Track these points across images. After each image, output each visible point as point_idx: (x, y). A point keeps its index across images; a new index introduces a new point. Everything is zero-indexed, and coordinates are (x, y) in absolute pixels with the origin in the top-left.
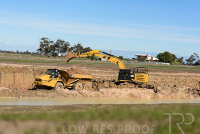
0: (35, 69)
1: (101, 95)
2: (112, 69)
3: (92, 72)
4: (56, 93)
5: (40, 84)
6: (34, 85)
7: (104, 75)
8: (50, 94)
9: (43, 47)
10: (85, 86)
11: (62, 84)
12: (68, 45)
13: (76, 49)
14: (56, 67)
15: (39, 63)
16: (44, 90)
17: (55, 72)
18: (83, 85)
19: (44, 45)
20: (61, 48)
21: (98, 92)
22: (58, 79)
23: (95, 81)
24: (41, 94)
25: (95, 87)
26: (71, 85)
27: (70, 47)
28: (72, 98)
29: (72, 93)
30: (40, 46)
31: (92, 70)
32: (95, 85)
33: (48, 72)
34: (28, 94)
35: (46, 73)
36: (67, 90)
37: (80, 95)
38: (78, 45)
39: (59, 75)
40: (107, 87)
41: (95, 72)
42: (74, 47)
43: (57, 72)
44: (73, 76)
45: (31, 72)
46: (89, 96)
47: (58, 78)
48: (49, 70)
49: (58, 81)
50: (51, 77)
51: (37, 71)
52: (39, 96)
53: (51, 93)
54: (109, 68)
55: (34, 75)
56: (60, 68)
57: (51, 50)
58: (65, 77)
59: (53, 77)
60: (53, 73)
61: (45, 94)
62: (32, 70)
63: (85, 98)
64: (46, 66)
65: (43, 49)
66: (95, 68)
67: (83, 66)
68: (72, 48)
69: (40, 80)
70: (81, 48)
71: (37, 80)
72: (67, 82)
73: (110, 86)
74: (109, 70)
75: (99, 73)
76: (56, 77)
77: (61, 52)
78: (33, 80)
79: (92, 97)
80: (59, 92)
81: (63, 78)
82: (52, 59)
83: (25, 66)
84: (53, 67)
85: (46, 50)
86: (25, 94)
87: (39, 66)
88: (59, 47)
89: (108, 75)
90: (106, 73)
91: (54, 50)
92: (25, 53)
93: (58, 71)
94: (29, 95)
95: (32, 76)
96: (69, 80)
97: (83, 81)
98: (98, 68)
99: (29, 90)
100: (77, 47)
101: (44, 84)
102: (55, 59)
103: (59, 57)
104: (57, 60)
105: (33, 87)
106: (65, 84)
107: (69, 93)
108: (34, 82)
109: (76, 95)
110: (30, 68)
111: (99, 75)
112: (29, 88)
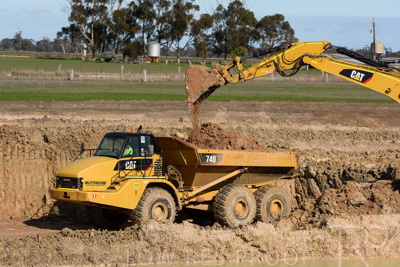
0: (53, 132)
2: (381, 118)
3: (297, 135)
4: (143, 243)
5: (73, 198)
6: (50, 201)
7: (345, 147)
8: (117, 247)
9: (82, 21)
10: (266, 198)
11: (166, 195)
12: (189, 6)
13: (222, 22)
14: (140, 116)
16: (93, 232)
17: (138, 146)
18: (259, 193)
19: (89, 12)
20: (161, 20)
22: (150, 176)
23: (308, 175)
24: (80, 248)
25: (309, 204)
26: (208, 197)
27: (197, 16)
29: (212, 238)
30: (73, 17)
31: (295, 127)
32: (311, 193)
33: (108, 144)
34: (26, 252)
35: (100, 152)
36: (188, 229)
37: (246, 246)
38: (231, 7)
39: (156, 158)
40: (359, 205)
41: (309, 136)
42: (217, 17)
43: (145, 146)
44: (212, 160)
45: (35, 147)
47: (150, 172)
48: (112, 136)
49: (151, 185)
50: (121, 167)
52: (70, 258)
53: (121, 245)
54: (365, 113)
55: (51, 158)
57: (119, 29)
58: (179, 166)
59: (130, 166)
60: (129, 150)
61: (95, 248)
62: (38, 138)
64: (99, 117)
65: (85, 30)
66: (307, 116)
67: (254, 108)
68: (206, 21)
69: (75, 182)
70: (247, 17)
71: (61, 181)
72: (188, 186)
73: (372, 199)
74: (367, 120)
75: (324, 136)
76: (142, 165)
77: (159, 38)
78: (47, 182)
80: (156, 239)
81: (171, 170)
82: (120, 74)
83: (9, 117)
84: (130, 122)
85: (98, 29)
86: (15, 254)
87: (67, 117)
88: (152, 15)
89: (362, 147)
90: (354, 136)
91: (132, 28)
92: (6, 44)
93: (152, 139)
94: (32, 255)
95: (42, 162)
96: (198, 176)
97: (258, 177)
98: (318, 116)
100: (226, 14)
101: (90, 198)
102: (137, 76)
103: (153, 58)
104: (146, 77)
105: (47, 210)
106: (179, 195)
107: (197, 240)
108: (51, 192)
109: (228, 246)
110: (32, 130)
111: (325, 148)
112: (30, 215)
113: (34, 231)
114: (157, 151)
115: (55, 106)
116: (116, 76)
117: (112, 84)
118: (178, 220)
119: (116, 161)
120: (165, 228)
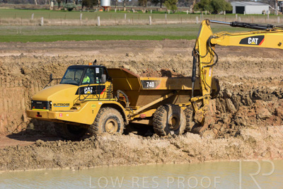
0: (28, 66)
1: (247, 148)
4: (99, 151)
5: (44, 117)
6: (26, 119)
7: (254, 74)
8: (78, 154)
11: (116, 113)
14: (95, 53)
15: (38, 45)
16: (60, 142)
21: (235, 142)
22: (104, 98)
23: (226, 96)
24: (50, 155)
26: (149, 114)
28: (153, 164)
29: (152, 146)
32: (228, 110)
33: (71, 75)
34: (8, 159)
35: (65, 81)
36: (134, 140)
37: (178, 152)
39: (108, 84)
40: (265, 118)
41: (226, 66)
43: (99, 76)
44: (151, 86)
45: (15, 78)
46: (206, 153)
47: (104, 95)
48: (74, 68)
49: (104, 106)
50: (80, 92)
51: (36, 73)
52: (42, 163)
53: (82, 151)
55: (27, 86)
56: (109, 59)
58: (126, 91)
59: (88, 91)
60: (87, 79)
61: (62, 156)
62: (16, 71)
63: (194, 161)
64: (63, 54)
66: (224, 50)
67: (183, 45)
69: (45, 104)
71: (36, 104)
72: (133, 106)
73: (276, 113)
74: (271, 53)
75: (238, 66)
76: (97, 90)
78: (24, 105)
79: (217, 157)
80: (109, 147)
81: (120, 93)
82: (80, 20)
84: (88, 57)
87: (39, 54)
89: (267, 73)
90: (261, 65)
93: (104, 70)
94: (13, 161)
95: (20, 89)
96: (141, 98)
98: (233, 50)
99: (13, 136)
101: (58, 116)
102: (93, 22)
103: (105, 7)
104: (99, 22)
105: (25, 126)
106: (127, 113)
107: (141, 147)
108: (27, 112)
109: (165, 152)
110: (12, 65)
111: (238, 75)
112: (11, 131)
113: (15, 143)
114: (108, 79)
115: (29, 46)
116: (76, 22)
117: (73, 28)
118: (126, 132)
119: (77, 87)
120: (115, 138)
